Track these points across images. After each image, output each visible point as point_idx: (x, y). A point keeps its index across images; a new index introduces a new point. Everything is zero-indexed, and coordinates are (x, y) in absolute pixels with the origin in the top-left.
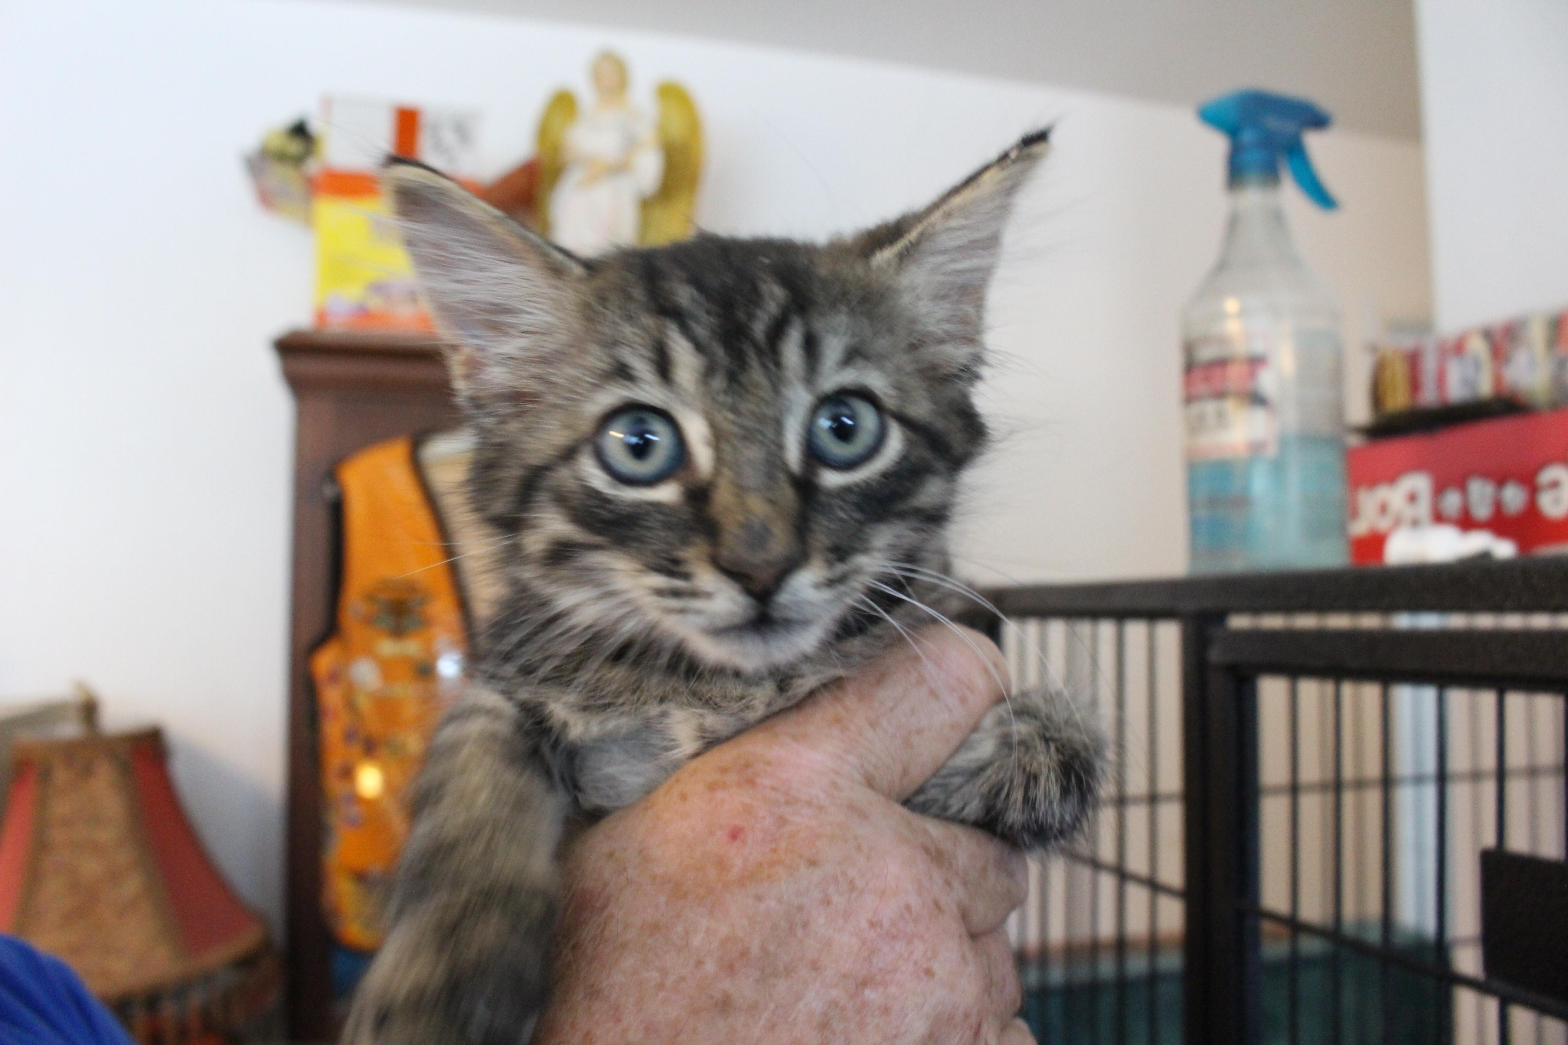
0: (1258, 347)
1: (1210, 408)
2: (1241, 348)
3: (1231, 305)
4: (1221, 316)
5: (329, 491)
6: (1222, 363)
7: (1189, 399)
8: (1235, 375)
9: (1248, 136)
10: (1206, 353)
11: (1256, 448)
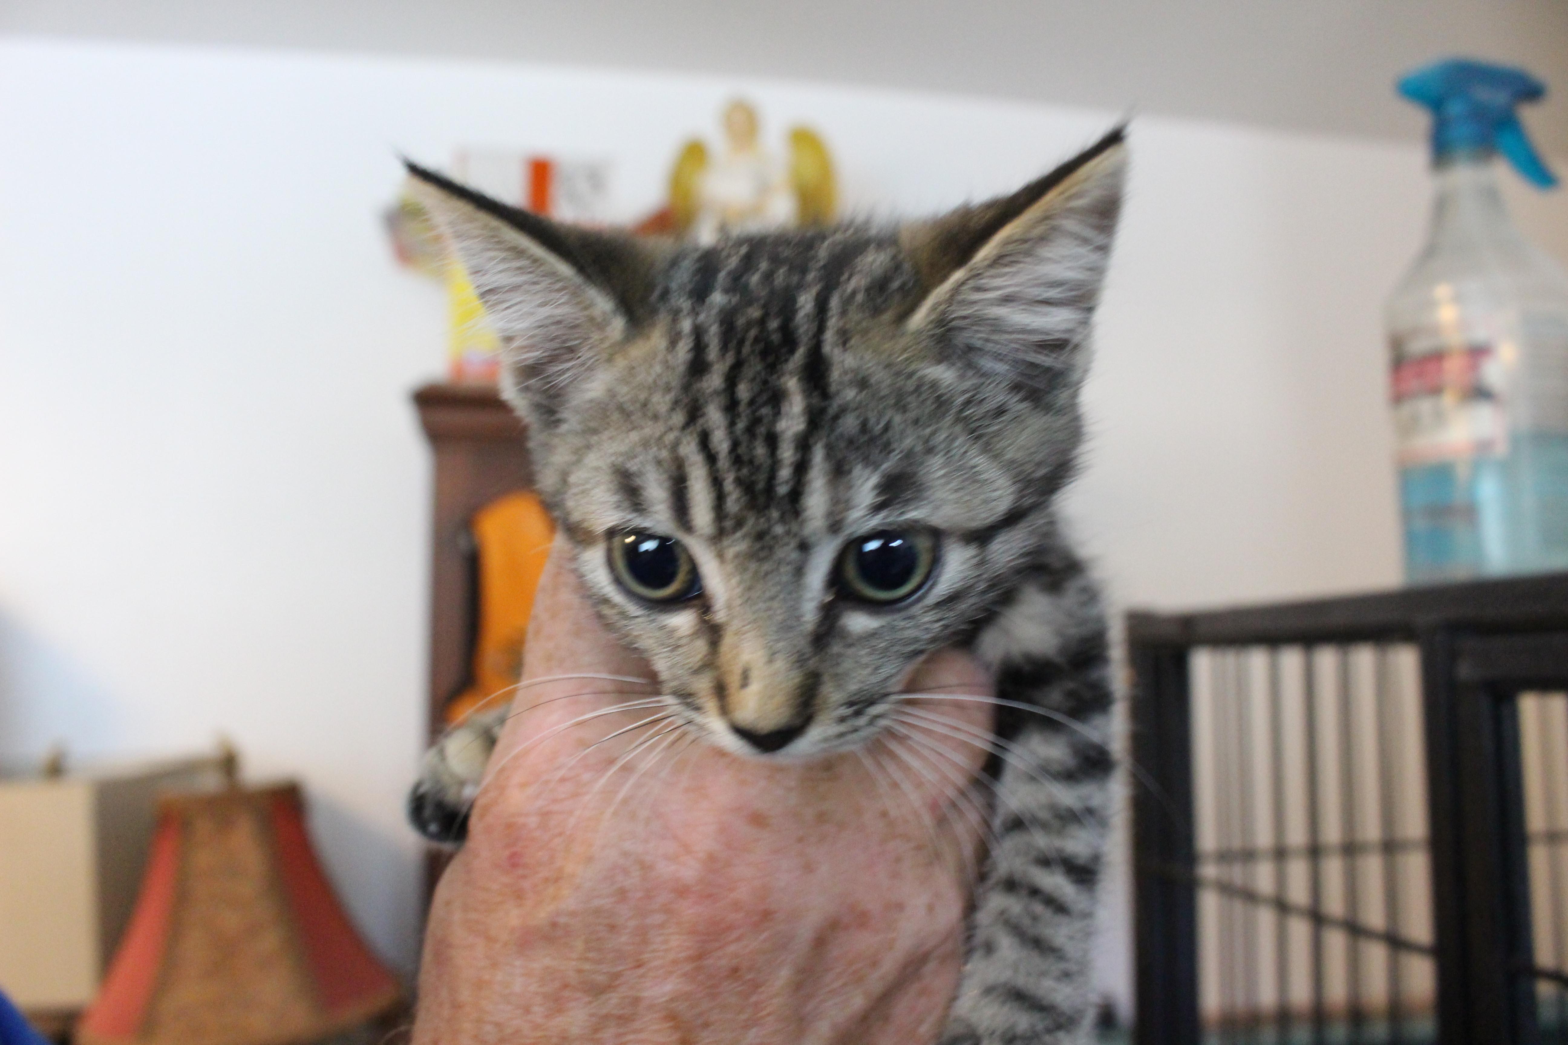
0: (1480, 334)
1: (1425, 406)
2: (1454, 339)
3: (1442, 291)
4: (1431, 304)
5: (462, 543)
6: (1437, 357)
7: (1398, 398)
8: (1453, 368)
9: (1455, 108)
10: (1418, 346)
11: (1483, 447)
